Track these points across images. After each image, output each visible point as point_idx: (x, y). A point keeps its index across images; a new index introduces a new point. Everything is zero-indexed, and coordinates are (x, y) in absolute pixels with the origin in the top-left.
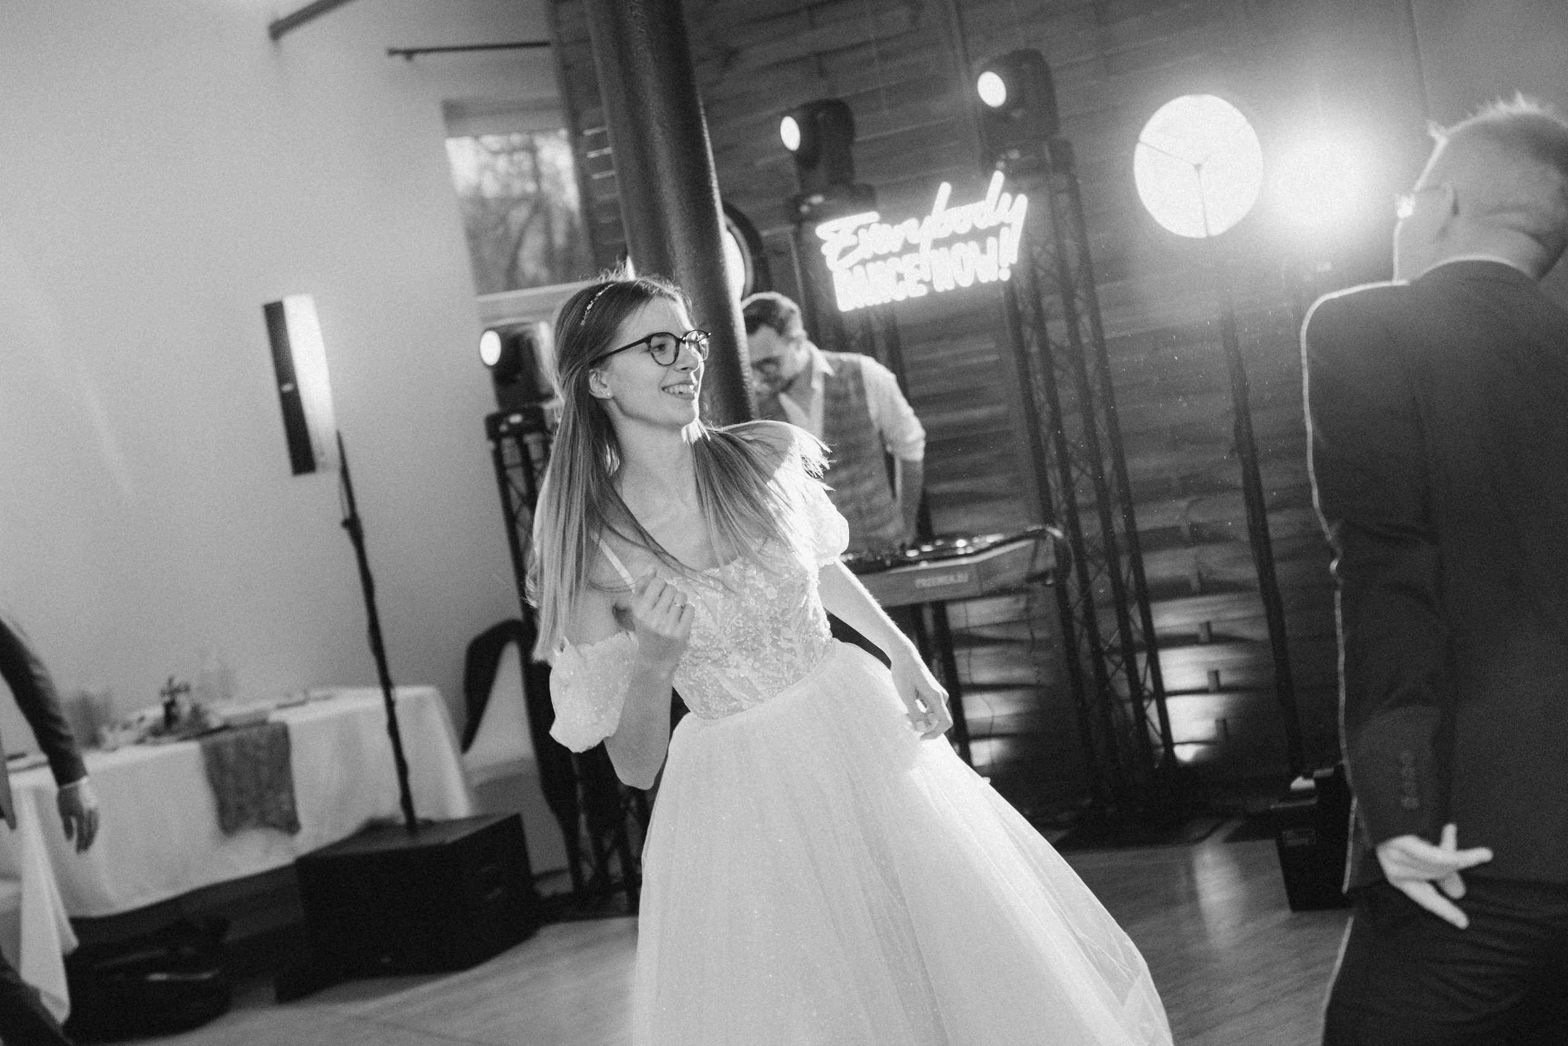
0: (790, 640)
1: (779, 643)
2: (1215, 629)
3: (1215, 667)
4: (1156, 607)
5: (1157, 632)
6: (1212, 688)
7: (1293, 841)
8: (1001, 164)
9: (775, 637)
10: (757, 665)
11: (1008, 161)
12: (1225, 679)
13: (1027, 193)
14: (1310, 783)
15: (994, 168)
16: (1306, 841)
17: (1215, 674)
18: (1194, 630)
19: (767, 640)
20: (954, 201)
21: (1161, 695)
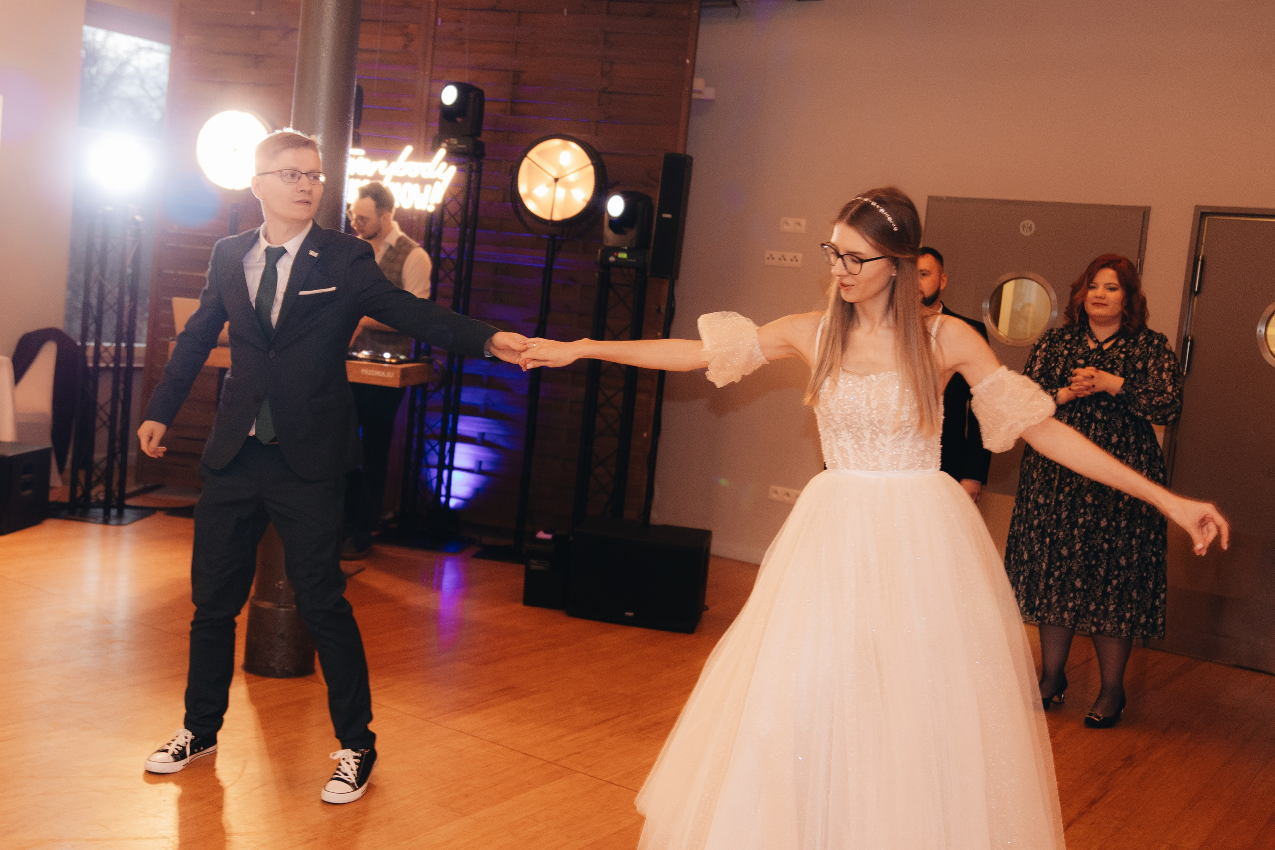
0: (883, 445)
1: (875, 442)
2: (487, 437)
3: (481, 459)
4: (462, 418)
5: (459, 432)
6: (476, 469)
7: (535, 566)
8: (444, 145)
9: (874, 436)
10: (856, 446)
11: (448, 144)
12: (484, 467)
13: (456, 165)
14: (549, 537)
15: (439, 147)
16: (542, 568)
17: (480, 463)
18: (475, 435)
19: (867, 435)
20: (414, 157)
21: (451, 468)
